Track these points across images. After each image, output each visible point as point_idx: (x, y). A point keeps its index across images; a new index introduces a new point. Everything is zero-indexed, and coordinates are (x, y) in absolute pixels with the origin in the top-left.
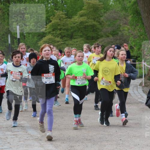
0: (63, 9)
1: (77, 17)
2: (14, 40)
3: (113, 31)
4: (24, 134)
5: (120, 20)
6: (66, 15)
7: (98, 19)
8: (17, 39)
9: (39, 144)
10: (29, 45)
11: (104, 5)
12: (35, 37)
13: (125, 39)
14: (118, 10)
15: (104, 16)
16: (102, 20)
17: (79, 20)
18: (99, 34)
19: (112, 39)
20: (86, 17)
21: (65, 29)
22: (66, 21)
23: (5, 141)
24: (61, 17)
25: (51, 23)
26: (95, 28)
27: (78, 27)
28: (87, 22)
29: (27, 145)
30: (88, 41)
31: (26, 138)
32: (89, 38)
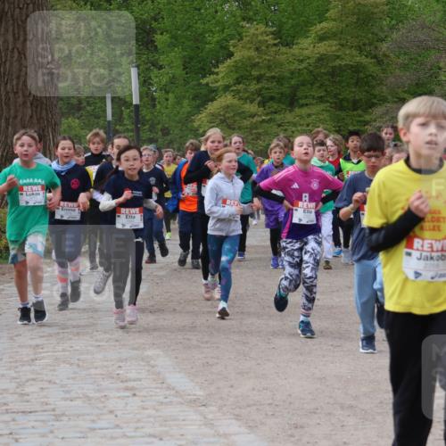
0: (268, 17)
1: (309, 40)
2: (122, 112)
3: (417, 84)
4: (154, 386)
5: (439, 51)
6: (277, 34)
7: (372, 47)
8: (132, 108)
9: (200, 417)
10: (166, 126)
11: (388, 6)
12: (186, 102)
14: (434, 22)
15: (389, 39)
16: (384, 49)
17: (317, 51)
18: (377, 93)
20: (335, 42)
21: (273, 77)
22: (276, 53)
23: (101, 405)
24: (260, 42)
25: (233, 59)
26: (362, 75)
27: (311, 72)
28: (338, 57)
29: (166, 421)
30: (343, 114)
31: (161, 399)
32: (345, 104)
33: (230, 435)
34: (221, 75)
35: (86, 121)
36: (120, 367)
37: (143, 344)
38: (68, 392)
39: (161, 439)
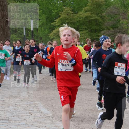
0: (71, 5)
1: (82, 12)
2: (28, 33)
3: (114, 25)
4: (38, 112)
5: (120, 15)
6: (73, 10)
7: (101, 14)
8: (31, 32)
9: (51, 121)
10: (41, 37)
11: (105, 2)
12: (47, 30)
13: (124, 32)
14: (118, 7)
15: (105, 12)
16: (104, 15)
17: (85, 15)
18: (102, 27)
19: (112, 32)
20: (90, 13)
21: (72, 23)
22: (73, 16)
23: (22, 118)
24: (68, 12)
25: (60, 17)
26: (97, 22)
27: (83, 21)
28: (91, 17)
29: (41, 122)
30: (92, 33)
31: (39, 116)
32: (93, 30)
33: (59, 126)
34: (57, 22)
35: (18, 35)
36: (27, 107)
37: (34, 100)
38: (12, 114)
39: (39, 128)
